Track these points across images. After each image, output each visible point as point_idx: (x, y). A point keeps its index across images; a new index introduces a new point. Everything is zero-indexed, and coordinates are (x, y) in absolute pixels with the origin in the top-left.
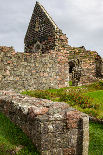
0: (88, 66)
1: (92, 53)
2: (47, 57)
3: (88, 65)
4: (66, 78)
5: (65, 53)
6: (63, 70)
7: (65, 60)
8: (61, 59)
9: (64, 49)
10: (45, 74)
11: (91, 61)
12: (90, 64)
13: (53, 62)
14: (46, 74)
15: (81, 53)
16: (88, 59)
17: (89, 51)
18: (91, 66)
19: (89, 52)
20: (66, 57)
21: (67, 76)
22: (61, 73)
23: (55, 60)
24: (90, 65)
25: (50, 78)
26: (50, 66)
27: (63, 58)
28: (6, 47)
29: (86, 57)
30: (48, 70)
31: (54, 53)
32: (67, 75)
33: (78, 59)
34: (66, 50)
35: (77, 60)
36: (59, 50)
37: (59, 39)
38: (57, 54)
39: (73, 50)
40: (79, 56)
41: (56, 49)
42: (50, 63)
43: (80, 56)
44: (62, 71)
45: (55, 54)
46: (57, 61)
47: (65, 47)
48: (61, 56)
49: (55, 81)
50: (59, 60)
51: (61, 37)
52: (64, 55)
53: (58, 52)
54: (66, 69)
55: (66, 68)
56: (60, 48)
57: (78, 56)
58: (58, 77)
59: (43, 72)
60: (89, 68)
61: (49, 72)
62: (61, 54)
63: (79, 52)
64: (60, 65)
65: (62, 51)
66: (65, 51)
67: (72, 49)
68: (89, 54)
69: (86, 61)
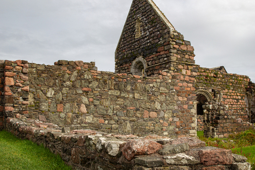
0: (232, 103)
1: (239, 78)
2: (156, 82)
3: (233, 101)
4: (193, 123)
5: (190, 76)
6: (186, 107)
7: (189, 89)
8: (181, 87)
9: (188, 69)
10: (151, 113)
11: (238, 94)
12: (236, 99)
13: (167, 91)
14: (153, 114)
15: (220, 79)
16: (233, 90)
17: (234, 75)
18: (239, 103)
19: (234, 77)
20: (190, 83)
21: (193, 118)
22: (183, 112)
23: (171, 87)
24: (236, 101)
25: (161, 121)
26: (162, 98)
27: (185, 84)
28: (82, 62)
29: (229, 85)
30: (157, 106)
31: (169, 74)
32: (194, 116)
33: (213, 90)
34: (192, 71)
35: (211, 91)
36: (179, 70)
37: (178, 50)
38: (174, 77)
39: (204, 74)
40: (215, 83)
41: (172, 68)
42: (161, 94)
43: (217, 83)
44: (184, 109)
45: (171, 77)
46: (174, 90)
47: (189, 65)
48: (181, 81)
49: (171, 128)
50: (178, 88)
52: (187, 78)
53: (176, 73)
54: (191, 105)
55: (191, 102)
56: (180, 67)
57: (213, 84)
58: (176, 119)
59: (149, 110)
60: (234, 106)
61: (160, 111)
62: (182, 78)
63: (215, 77)
64: (180, 98)
65: (184, 72)
66: (189, 73)
67: (202, 70)
68: (233, 81)
69: (228, 94)
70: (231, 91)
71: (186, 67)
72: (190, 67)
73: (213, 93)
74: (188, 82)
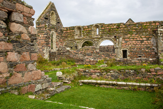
0: (135, 44)
1: (145, 24)
3: (137, 42)
4: (44, 56)
5: (43, 37)
6: (41, 50)
7: (42, 42)
11: (142, 37)
12: (139, 41)
15: (122, 29)
16: (136, 34)
18: (143, 44)
19: (137, 25)
21: (44, 54)
22: (40, 52)
24: (140, 42)
29: (132, 32)
32: (45, 54)
33: (115, 37)
35: (113, 37)
39: (107, 28)
43: (120, 32)
48: (39, 40)
50: (38, 43)
51: (40, 26)
55: (43, 48)
56: (39, 34)
57: (116, 33)
60: (137, 46)
62: (40, 38)
63: (118, 28)
64: (39, 47)
65: (40, 36)
66: (43, 36)
68: (137, 27)
69: (131, 37)
70: (133, 35)
71: (41, 33)
72: (43, 33)
73: (115, 38)
74: (42, 40)
